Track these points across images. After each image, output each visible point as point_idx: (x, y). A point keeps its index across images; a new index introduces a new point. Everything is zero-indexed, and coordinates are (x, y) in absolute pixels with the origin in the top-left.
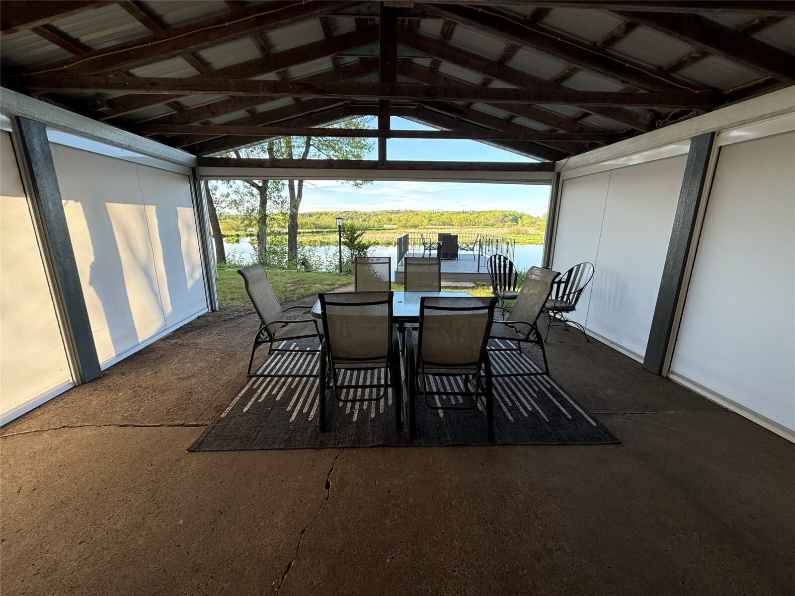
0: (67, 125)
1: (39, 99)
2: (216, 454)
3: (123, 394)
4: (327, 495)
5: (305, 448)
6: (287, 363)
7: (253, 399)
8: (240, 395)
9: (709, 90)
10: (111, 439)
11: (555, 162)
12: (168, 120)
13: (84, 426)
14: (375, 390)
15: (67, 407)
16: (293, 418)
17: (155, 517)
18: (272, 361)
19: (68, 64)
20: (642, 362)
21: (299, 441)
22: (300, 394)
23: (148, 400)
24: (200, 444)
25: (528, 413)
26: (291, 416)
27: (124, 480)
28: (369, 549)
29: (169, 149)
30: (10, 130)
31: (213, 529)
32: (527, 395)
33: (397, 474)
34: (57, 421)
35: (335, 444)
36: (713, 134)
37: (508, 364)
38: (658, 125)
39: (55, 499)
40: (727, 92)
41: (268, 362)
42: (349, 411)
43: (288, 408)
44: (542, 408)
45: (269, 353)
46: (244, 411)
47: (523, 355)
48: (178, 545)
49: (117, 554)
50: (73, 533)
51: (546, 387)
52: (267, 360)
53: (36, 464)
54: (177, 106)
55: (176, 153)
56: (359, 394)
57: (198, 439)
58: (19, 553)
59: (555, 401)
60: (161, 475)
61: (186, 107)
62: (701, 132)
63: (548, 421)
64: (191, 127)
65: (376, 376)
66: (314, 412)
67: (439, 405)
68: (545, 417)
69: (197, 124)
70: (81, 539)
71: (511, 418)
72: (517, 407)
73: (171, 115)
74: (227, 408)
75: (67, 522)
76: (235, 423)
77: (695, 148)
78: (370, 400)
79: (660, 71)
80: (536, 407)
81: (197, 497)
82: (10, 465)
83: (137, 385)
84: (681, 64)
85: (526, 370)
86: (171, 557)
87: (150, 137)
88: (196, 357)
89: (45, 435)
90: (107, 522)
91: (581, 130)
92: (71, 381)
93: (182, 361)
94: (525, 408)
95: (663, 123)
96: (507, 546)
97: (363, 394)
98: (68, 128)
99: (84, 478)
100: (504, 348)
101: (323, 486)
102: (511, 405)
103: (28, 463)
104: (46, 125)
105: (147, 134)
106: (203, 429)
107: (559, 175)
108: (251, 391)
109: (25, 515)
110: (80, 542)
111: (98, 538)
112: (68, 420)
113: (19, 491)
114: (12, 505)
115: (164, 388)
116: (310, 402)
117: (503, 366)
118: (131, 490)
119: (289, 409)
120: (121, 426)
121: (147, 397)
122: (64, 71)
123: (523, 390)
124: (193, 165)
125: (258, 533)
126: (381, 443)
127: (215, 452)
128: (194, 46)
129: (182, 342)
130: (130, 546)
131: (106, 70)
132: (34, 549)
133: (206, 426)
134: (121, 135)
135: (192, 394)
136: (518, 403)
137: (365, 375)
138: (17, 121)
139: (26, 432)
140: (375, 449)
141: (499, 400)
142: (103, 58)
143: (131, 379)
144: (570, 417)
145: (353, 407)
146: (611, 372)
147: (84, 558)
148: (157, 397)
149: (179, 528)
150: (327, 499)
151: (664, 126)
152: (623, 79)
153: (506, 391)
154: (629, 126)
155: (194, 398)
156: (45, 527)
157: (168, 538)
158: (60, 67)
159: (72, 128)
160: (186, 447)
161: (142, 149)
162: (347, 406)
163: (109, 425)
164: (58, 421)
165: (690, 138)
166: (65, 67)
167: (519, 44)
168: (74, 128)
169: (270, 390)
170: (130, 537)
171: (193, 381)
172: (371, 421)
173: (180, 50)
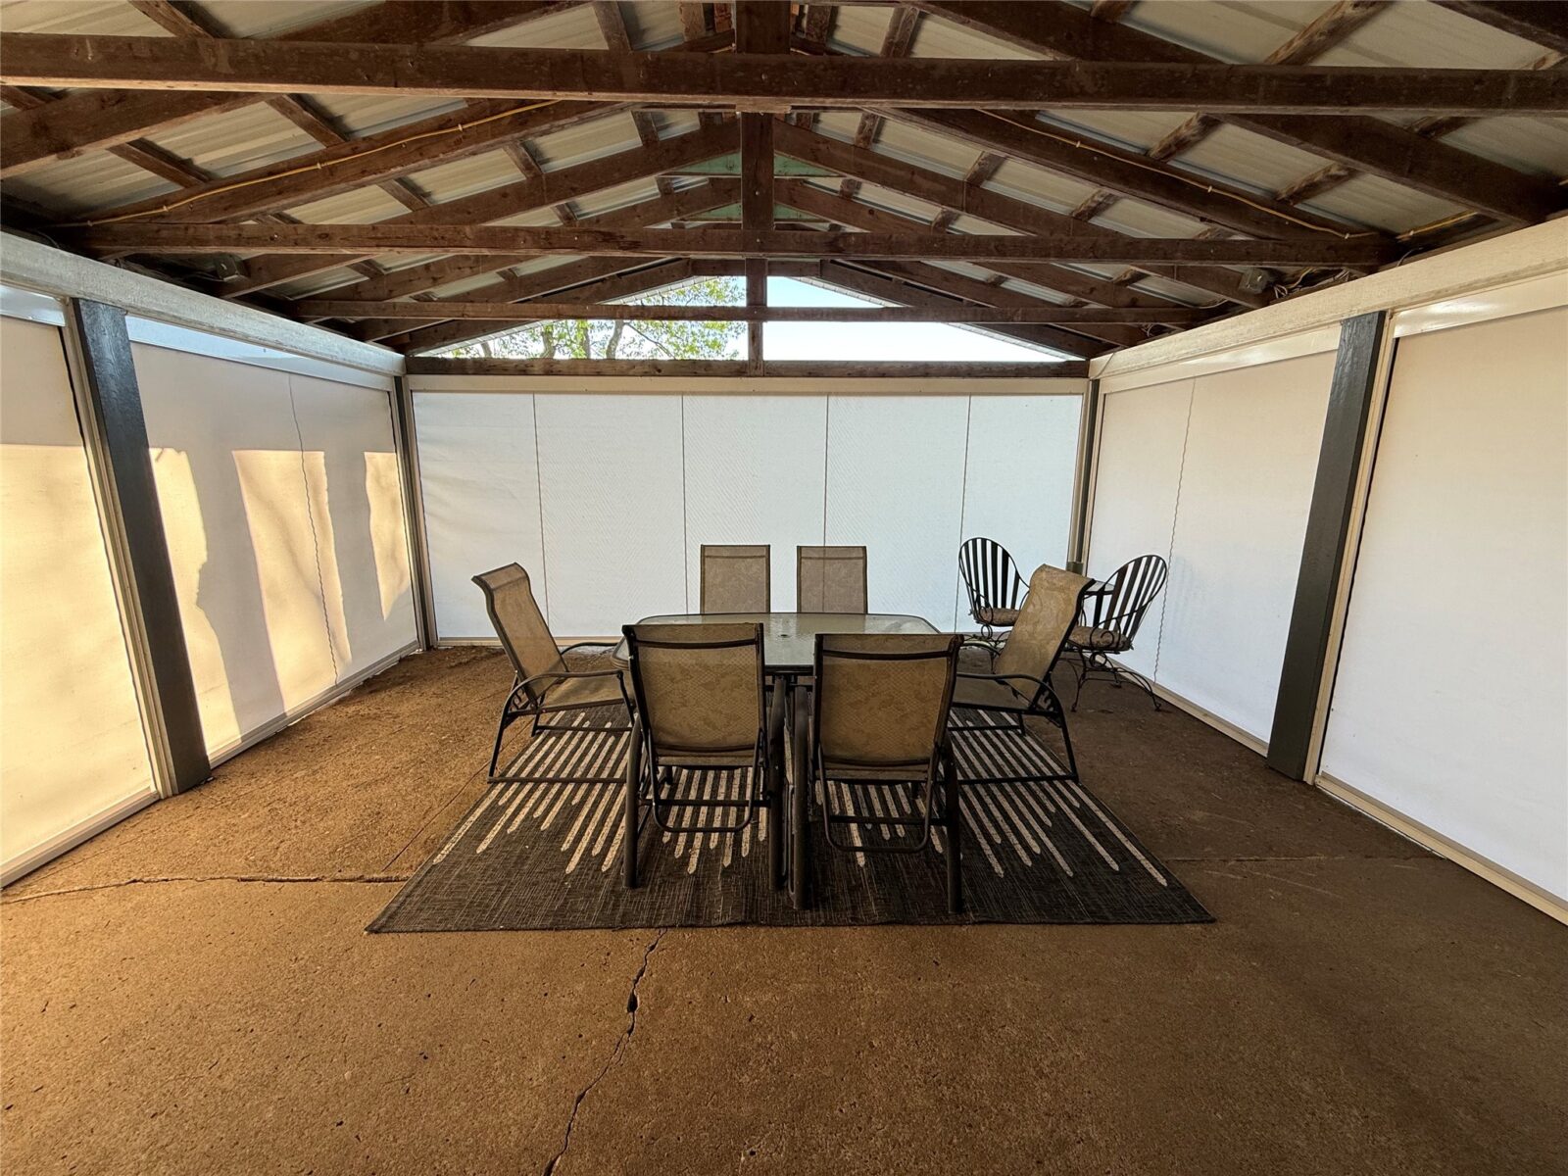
0: (165, 311)
1: (117, 264)
2: (422, 938)
3: (250, 817)
4: (630, 1023)
5: (592, 928)
6: (567, 753)
7: (497, 828)
8: (472, 819)
9: (1373, 233)
10: (222, 905)
11: (1088, 360)
12: (352, 294)
13: (172, 880)
14: (733, 810)
15: (142, 842)
16: (571, 867)
17: (299, 1065)
18: (537, 750)
19: (173, 203)
20: (1265, 753)
21: (583, 912)
22: (589, 817)
23: (296, 827)
24: (391, 917)
25: (1032, 859)
26: (569, 861)
27: (245, 988)
28: (707, 1134)
29: (352, 344)
30: (62, 323)
31: (408, 1090)
32: (1033, 822)
33: (769, 982)
34: (121, 869)
35: (651, 918)
36: (1382, 315)
37: (997, 757)
38: (1280, 296)
39: (111, 1027)
40: (1403, 237)
41: (528, 753)
42: (681, 852)
43: (564, 845)
44: (1061, 849)
45: (533, 734)
46: (478, 852)
47: (1028, 738)
48: (339, 1121)
49: (222, 1139)
50: (141, 1094)
51: (1071, 806)
52: (527, 748)
53: (79, 956)
54: (370, 268)
55: (366, 351)
56: (703, 817)
57: (387, 908)
58: (38, 1133)
59: (1087, 833)
60: (313, 980)
61: (386, 270)
62: (1359, 311)
63: (1071, 874)
64: (394, 305)
65: (737, 782)
66: (615, 853)
67: (858, 843)
68: (1066, 867)
69: (405, 299)
70: (155, 1107)
71: (998, 869)
72: (1011, 846)
73: (357, 285)
74: (445, 843)
75: (131, 1072)
76: (459, 876)
77: (1349, 340)
78: (723, 830)
79: (1274, 200)
80: (1049, 845)
81: (380, 1026)
82: (30, 957)
83: (277, 797)
84: (1311, 189)
85: (1032, 769)
86: (324, 1146)
87: (316, 323)
88: (392, 742)
89: (98, 897)
90: (206, 1074)
91: (1134, 304)
92: (153, 789)
93: (365, 750)
94: (1027, 848)
95: (1290, 291)
96: (977, 1133)
97: (710, 817)
98: (169, 315)
99: (168, 985)
100: (992, 724)
101: (623, 1005)
102: (999, 841)
103: (64, 954)
104: (127, 311)
105: (311, 320)
106: (397, 887)
107: (1096, 383)
108: (495, 811)
109: (54, 1057)
110: (153, 1112)
111: (190, 1105)
112: (144, 867)
113: (44, 1010)
114: (29, 1037)
115: (327, 803)
116: (607, 832)
117: (987, 761)
118: (254, 1009)
119: (565, 847)
120: (243, 880)
121: (296, 821)
122: (162, 216)
123: (1024, 810)
124: (398, 372)
125: (494, 1100)
126: (740, 918)
127: (419, 934)
128: (399, 169)
129: (367, 711)
130: (247, 1123)
131: (239, 213)
132: (66, 1126)
133: (404, 880)
134: (263, 322)
135: (380, 815)
136: (1013, 837)
137: (717, 778)
138: (74, 306)
139: (62, 890)
140: (727, 929)
141: (977, 831)
142: (233, 193)
143: (267, 785)
144: (1116, 867)
145: (689, 844)
146: (1201, 774)
147: (159, 1145)
148: (313, 822)
149: (342, 1087)
150: (630, 1032)
151: (1290, 298)
152: (1204, 215)
153: (992, 814)
154: (1225, 297)
155: (386, 824)
156: (90, 1082)
157: (321, 1109)
158: (156, 208)
159: (176, 314)
160: (365, 924)
161: (301, 345)
162: (677, 841)
163: (221, 878)
164: (125, 870)
165: (1340, 321)
166: (165, 209)
167: (1003, 155)
168: (179, 315)
169: (531, 809)
170: (248, 1105)
171: (384, 789)
172: (723, 872)
173: (374, 176)
